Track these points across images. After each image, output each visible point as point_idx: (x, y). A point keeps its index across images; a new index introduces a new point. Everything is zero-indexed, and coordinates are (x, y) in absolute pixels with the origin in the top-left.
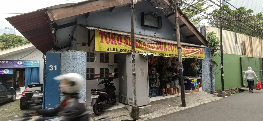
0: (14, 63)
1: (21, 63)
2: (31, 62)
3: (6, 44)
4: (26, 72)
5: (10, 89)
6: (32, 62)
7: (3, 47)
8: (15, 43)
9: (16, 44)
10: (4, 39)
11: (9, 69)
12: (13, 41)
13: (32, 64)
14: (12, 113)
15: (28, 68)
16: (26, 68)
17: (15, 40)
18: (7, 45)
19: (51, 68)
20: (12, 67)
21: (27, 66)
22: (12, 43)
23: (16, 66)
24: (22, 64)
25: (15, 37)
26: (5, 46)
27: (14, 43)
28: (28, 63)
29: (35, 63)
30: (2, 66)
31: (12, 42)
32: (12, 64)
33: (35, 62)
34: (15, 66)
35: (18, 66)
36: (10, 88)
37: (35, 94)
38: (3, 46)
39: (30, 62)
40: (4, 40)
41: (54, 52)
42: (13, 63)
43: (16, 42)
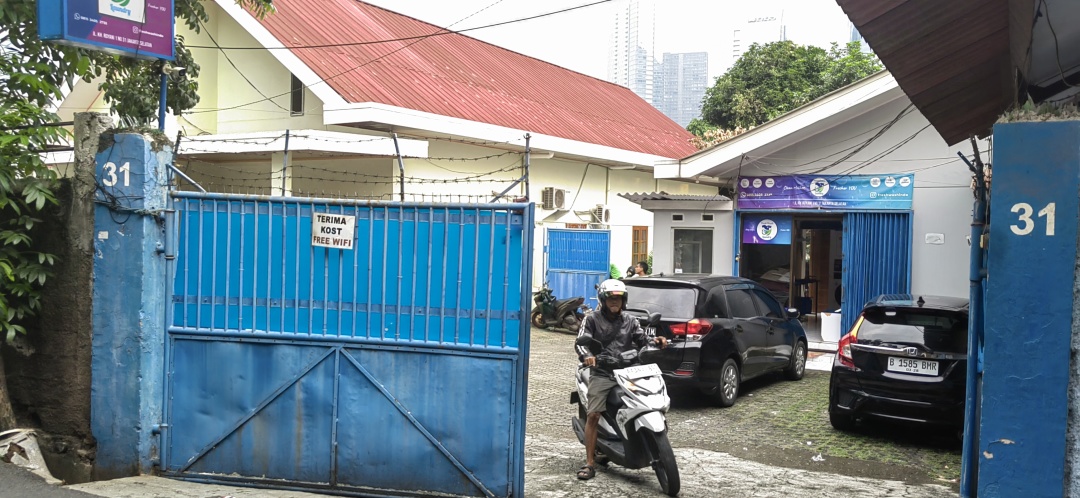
0: (797, 188)
1: (826, 189)
2: (868, 182)
3: (759, 95)
4: (844, 234)
5: (786, 317)
6: (875, 183)
7: (750, 111)
8: (793, 89)
9: (795, 94)
10: (751, 73)
11: (778, 217)
12: (785, 77)
13: (873, 194)
14: (799, 436)
15: (855, 214)
16: (846, 214)
17: (791, 72)
18: (762, 99)
19: (1021, 218)
20: (788, 210)
21: (849, 203)
22: (782, 90)
23: (805, 204)
24: (826, 196)
25: (791, 57)
26: (754, 108)
27: (787, 90)
28: (854, 188)
29: (890, 191)
30: (753, 202)
31: (781, 85)
32: (786, 196)
33: (889, 185)
34: (799, 203)
35: (810, 203)
36: (784, 313)
37: (897, 362)
38: (747, 107)
39: (863, 181)
40: (750, 79)
41: (1039, 119)
42: (793, 191)
43: (795, 83)
